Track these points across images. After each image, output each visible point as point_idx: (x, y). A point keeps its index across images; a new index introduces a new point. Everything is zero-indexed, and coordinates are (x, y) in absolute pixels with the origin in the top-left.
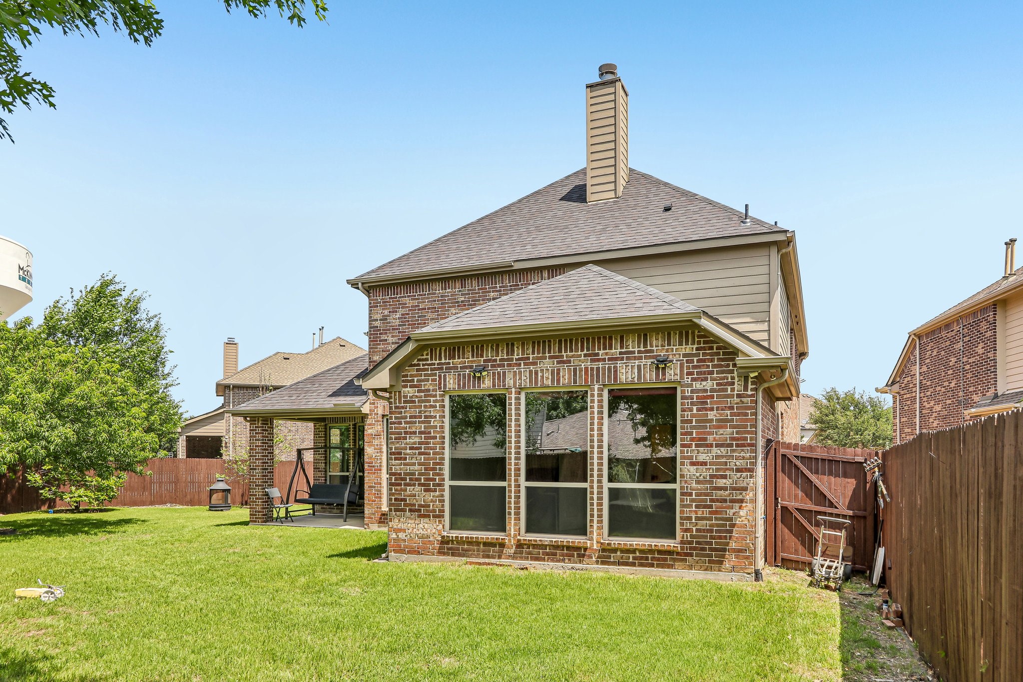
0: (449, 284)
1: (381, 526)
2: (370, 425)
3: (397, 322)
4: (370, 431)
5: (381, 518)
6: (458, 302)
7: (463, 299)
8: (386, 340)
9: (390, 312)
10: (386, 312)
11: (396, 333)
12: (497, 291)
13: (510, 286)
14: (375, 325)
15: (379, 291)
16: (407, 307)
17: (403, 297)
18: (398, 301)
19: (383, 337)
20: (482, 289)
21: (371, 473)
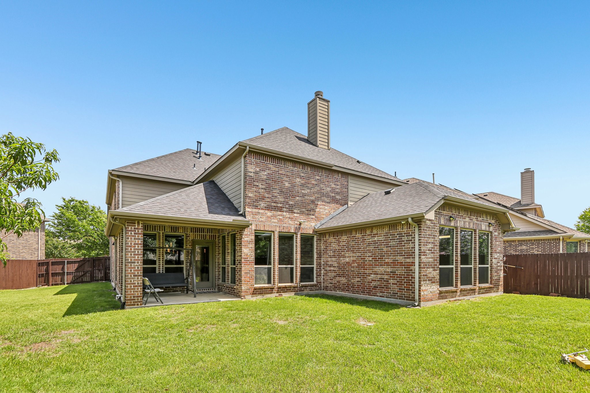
0: (296, 165)
1: (254, 296)
2: (246, 235)
3: (265, 177)
4: (246, 239)
5: (254, 292)
6: (301, 176)
7: (303, 175)
8: (258, 186)
9: (260, 170)
10: (258, 169)
11: (264, 183)
12: (319, 176)
13: (325, 176)
14: (250, 175)
15: (253, 155)
16: (272, 170)
17: (269, 164)
18: (266, 165)
19: (256, 184)
20: (312, 173)
21: (247, 265)
